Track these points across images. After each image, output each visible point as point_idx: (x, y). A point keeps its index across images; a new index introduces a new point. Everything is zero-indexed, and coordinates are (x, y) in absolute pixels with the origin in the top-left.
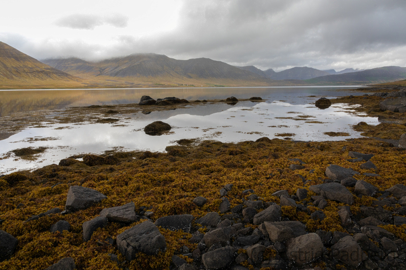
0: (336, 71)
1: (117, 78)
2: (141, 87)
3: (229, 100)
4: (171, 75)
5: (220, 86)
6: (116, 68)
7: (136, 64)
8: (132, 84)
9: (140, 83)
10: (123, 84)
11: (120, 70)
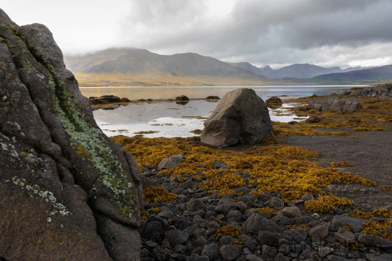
0: (342, 69)
1: (91, 75)
2: (118, 85)
3: (178, 98)
4: (154, 72)
5: (210, 85)
6: (89, 64)
7: (113, 59)
8: (108, 82)
9: (117, 81)
10: (97, 82)
11: (95, 67)
